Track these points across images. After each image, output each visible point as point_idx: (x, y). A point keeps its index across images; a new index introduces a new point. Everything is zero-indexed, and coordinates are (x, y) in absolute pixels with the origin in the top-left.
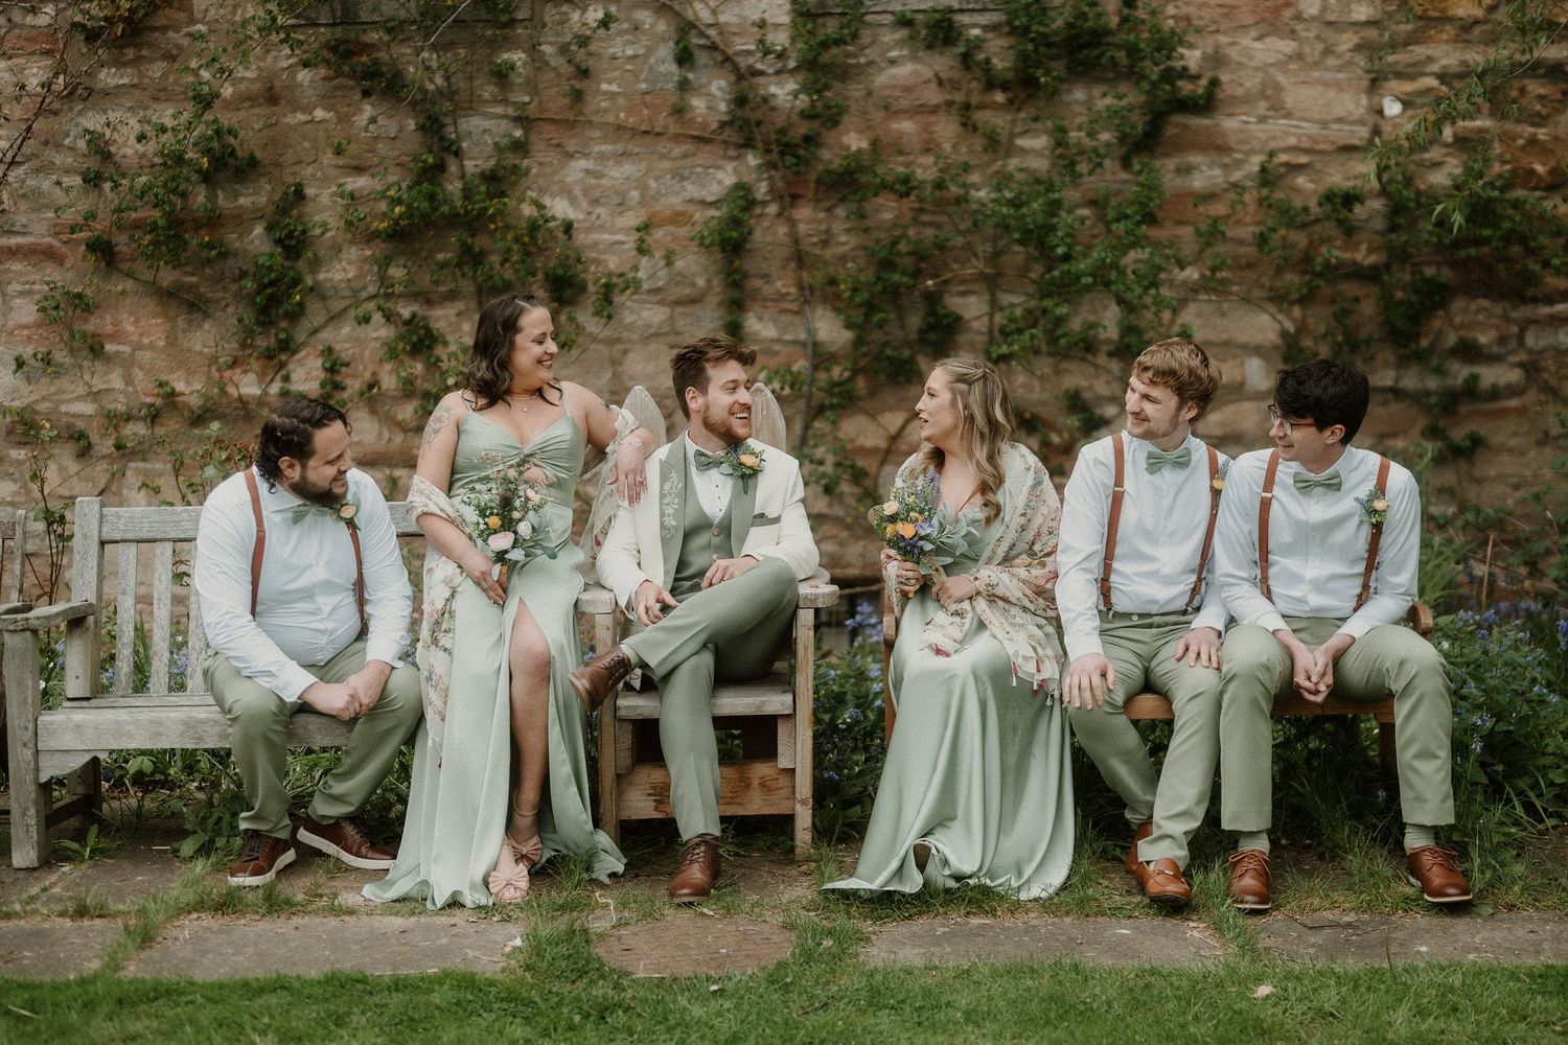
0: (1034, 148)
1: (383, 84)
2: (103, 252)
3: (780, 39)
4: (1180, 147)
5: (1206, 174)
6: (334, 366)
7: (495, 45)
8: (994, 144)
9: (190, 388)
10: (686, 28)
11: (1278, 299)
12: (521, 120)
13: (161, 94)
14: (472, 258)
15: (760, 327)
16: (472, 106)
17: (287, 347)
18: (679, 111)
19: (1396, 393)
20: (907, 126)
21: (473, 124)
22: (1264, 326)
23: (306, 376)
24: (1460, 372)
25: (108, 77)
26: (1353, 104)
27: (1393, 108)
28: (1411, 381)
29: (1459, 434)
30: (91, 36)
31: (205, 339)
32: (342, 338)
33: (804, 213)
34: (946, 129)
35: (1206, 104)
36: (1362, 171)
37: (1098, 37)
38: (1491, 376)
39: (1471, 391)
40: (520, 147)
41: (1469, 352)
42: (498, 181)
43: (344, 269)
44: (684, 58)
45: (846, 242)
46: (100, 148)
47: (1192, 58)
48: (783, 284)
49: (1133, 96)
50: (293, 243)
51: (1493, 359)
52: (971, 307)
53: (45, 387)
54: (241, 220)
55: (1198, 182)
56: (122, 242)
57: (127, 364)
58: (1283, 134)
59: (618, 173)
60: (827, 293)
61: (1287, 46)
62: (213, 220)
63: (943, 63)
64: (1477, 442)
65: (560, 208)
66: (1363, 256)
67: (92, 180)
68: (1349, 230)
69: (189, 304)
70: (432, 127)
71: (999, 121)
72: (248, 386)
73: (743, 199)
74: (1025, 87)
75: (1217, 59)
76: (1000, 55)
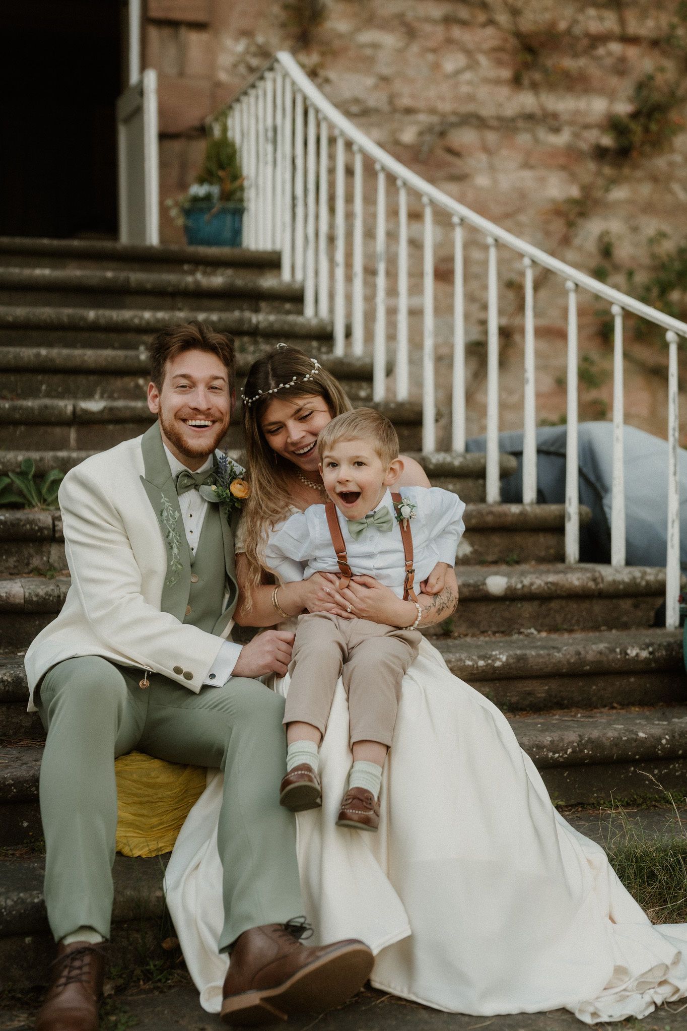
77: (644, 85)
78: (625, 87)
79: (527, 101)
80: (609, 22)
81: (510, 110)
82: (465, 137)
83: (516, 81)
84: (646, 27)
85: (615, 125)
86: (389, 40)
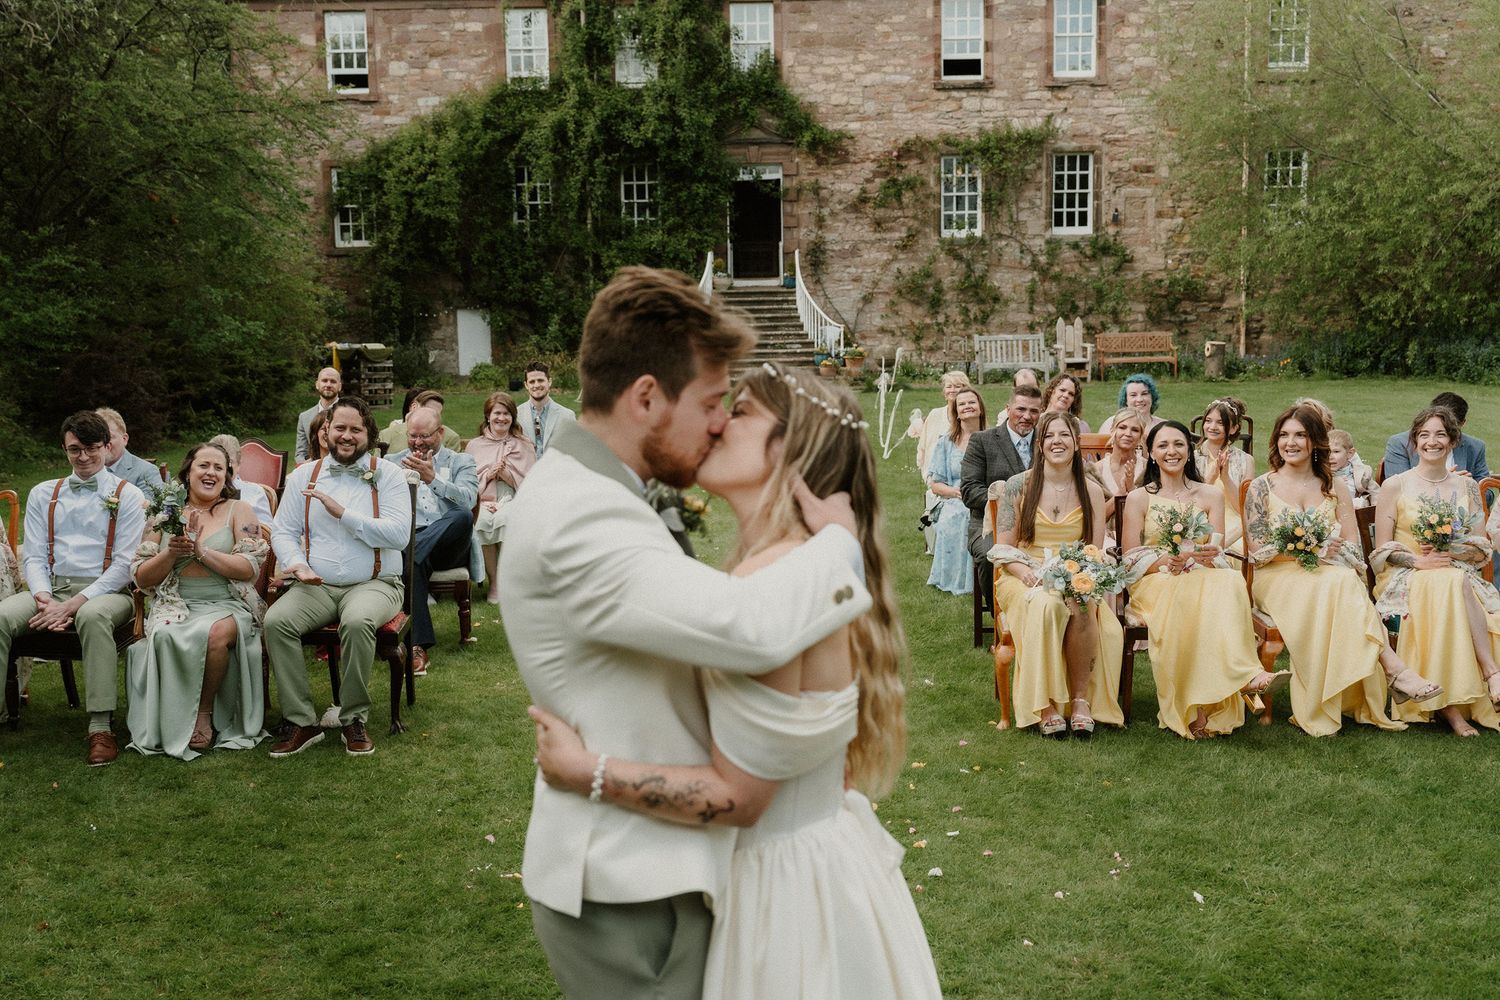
0: (1095, 270)
1: (959, 258)
2: (900, 292)
3: (1043, 248)
4: (1125, 269)
5: (1130, 276)
6: (947, 317)
7: (982, 249)
8: (1087, 270)
9: (916, 322)
10: (1022, 245)
11: (1145, 302)
12: (988, 265)
13: (912, 260)
14: (977, 294)
15: (1037, 308)
16: (977, 262)
17: (937, 313)
18: (1020, 263)
19: (1170, 321)
20: (1068, 266)
21: (977, 266)
22: (1143, 308)
23: (941, 319)
24: (1183, 317)
25: (901, 256)
26: (1161, 261)
27: (1170, 262)
28: (1173, 319)
29: (1183, 330)
30: (897, 247)
31: (920, 311)
32: (948, 311)
33: (1046, 284)
34: (1076, 267)
35: (1131, 260)
36: (1163, 275)
37: (1109, 248)
38: (1190, 318)
39: (1186, 321)
40: (987, 271)
41: (1185, 313)
42: (983, 278)
43: (950, 296)
44: (1022, 252)
45: (1054, 290)
46: (899, 271)
47: (1128, 252)
48: (1041, 299)
49: (1116, 259)
50: (940, 291)
51: (1190, 314)
52: (1081, 304)
53: (886, 321)
54: (927, 286)
55: (1128, 277)
56: (904, 291)
57: (903, 316)
58: (1148, 267)
59: (1006, 276)
60: (1052, 301)
61: (1147, 249)
62: (924, 286)
63: (1076, 252)
64: (1187, 332)
65: (996, 284)
66: (1163, 292)
67: (898, 278)
68: (1161, 287)
69: (917, 304)
70: (968, 266)
71: (1087, 265)
72: (928, 321)
73: (1033, 280)
74: (1093, 257)
75: (1133, 252)
76: (1088, 251)
77: (909, 229)
78: (904, 229)
79: (878, 235)
80: (900, 213)
81: (873, 238)
82: (862, 246)
83: (875, 231)
84: (910, 213)
85: (902, 239)
86: (841, 224)
